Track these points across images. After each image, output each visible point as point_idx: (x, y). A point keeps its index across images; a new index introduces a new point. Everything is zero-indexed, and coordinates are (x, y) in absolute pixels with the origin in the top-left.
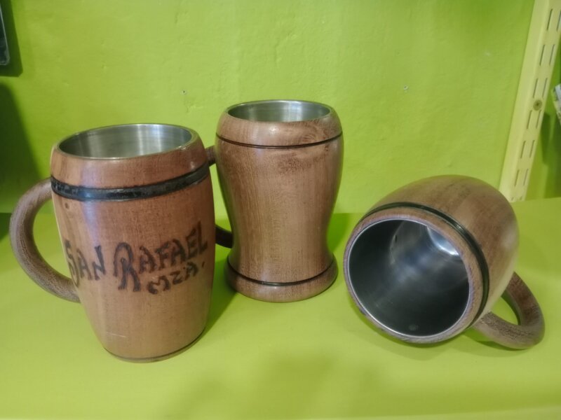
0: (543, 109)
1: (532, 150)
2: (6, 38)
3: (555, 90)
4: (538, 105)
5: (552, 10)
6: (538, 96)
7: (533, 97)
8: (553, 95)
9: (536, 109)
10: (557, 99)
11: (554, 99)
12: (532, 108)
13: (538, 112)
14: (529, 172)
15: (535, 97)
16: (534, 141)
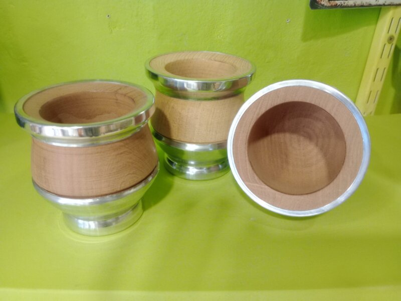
0: (395, 42)
1: (383, 76)
4: (391, 39)
6: (392, 32)
7: (388, 32)
9: (389, 43)
12: (386, 42)
13: (390, 45)
14: (379, 93)
15: (390, 32)
16: (385, 69)
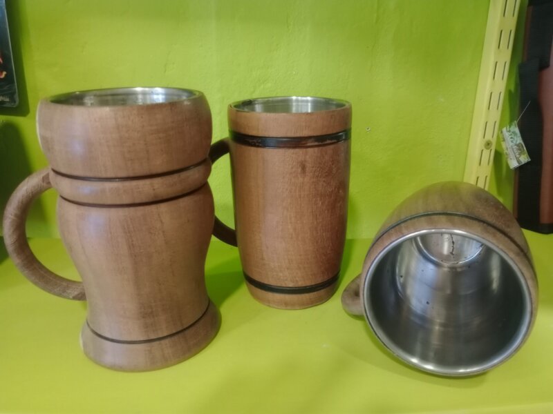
0: (493, 148)
1: (485, 185)
2: (16, 84)
3: (502, 132)
4: (488, 144)
5: (497, 63)
6: (488, 137)
7: (484, 137)
8: (501, 136)
9: (487, 148)
10: (504, 140)
11: (502, 140)
12: (483, 148)
13: (489, 151)
15: (486, 138)
